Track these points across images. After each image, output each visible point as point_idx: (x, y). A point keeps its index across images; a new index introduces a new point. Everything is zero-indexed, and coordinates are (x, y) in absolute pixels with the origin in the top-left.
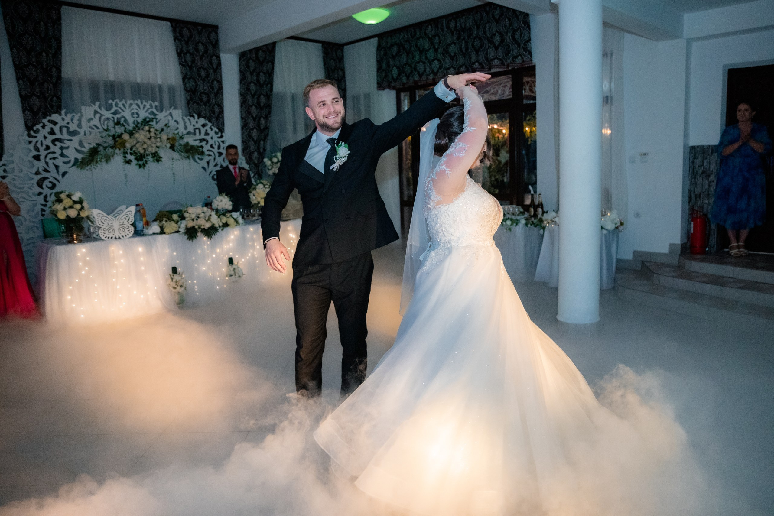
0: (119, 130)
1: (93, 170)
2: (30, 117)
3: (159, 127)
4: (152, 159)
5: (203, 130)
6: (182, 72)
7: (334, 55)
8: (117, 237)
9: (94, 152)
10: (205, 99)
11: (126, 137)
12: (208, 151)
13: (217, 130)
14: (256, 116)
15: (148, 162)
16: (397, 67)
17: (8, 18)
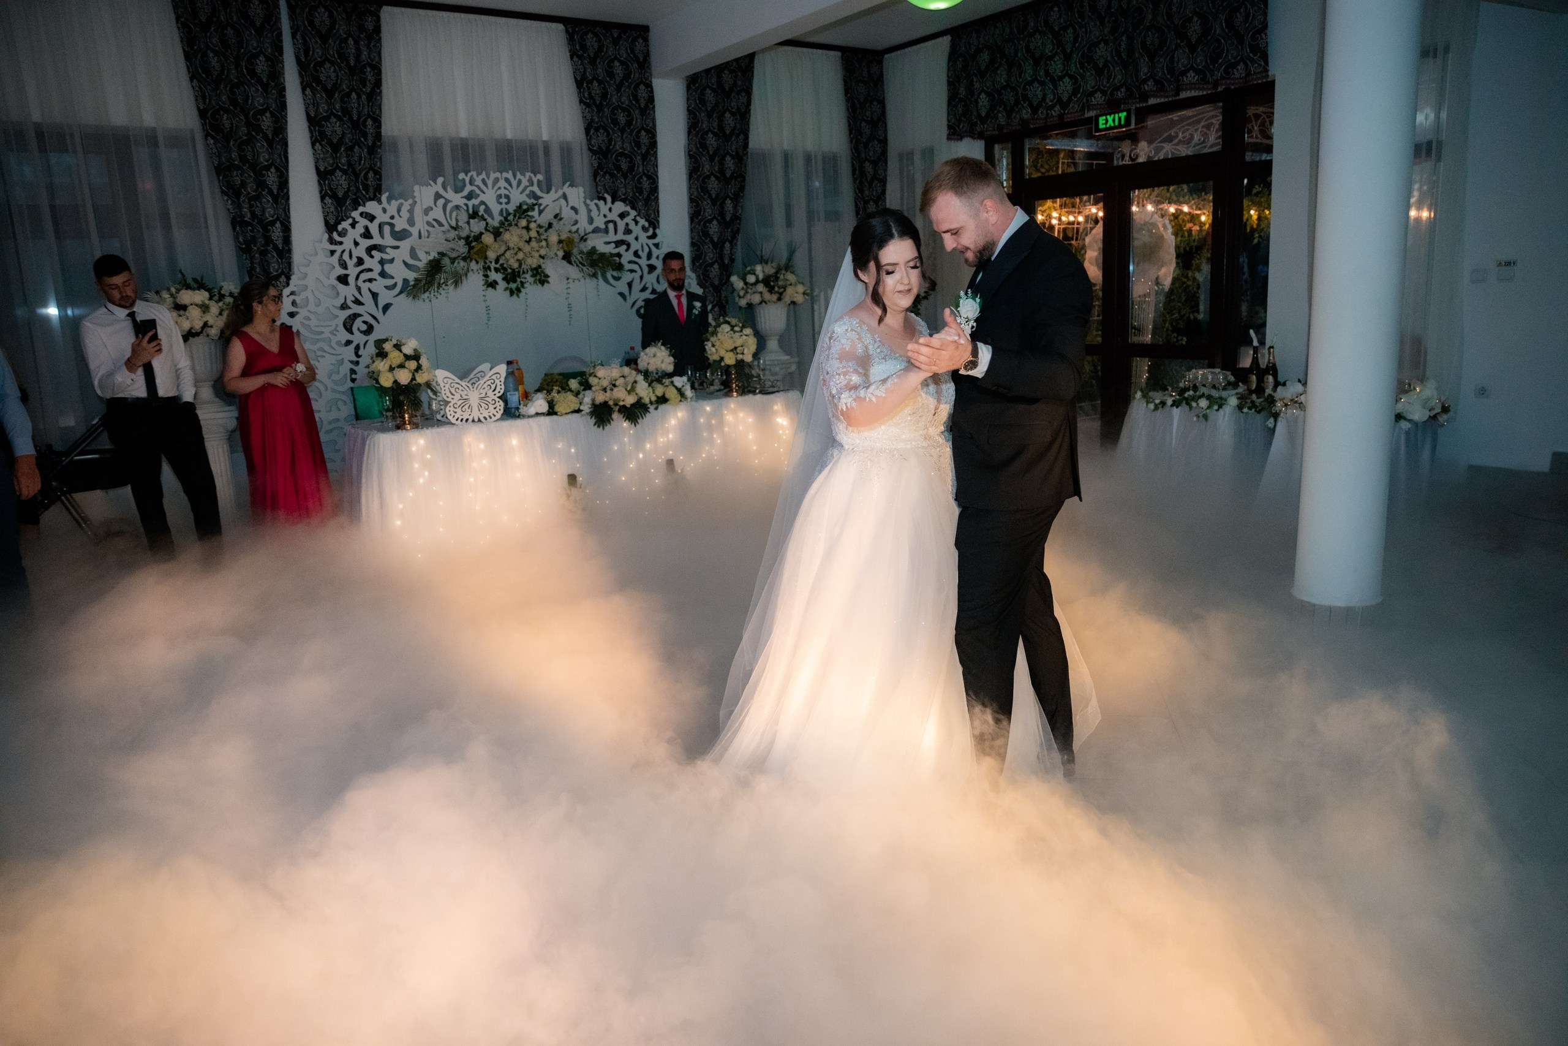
0: (477, 226)
1: (434, 299)
2: (332, 209)
3: (544, 219)
4: (531, 280)
5: (621, 225)
6: (584, 117)
7: (865, 73)
8: (476, 420)
9: (435, 267)
10: (624, 166)
11: (488, 239)
12: (630, 262)
13: (647, 224)
14: (717, 195)
15: (525, 285)
16: (988, 94)
17: (298, 36)
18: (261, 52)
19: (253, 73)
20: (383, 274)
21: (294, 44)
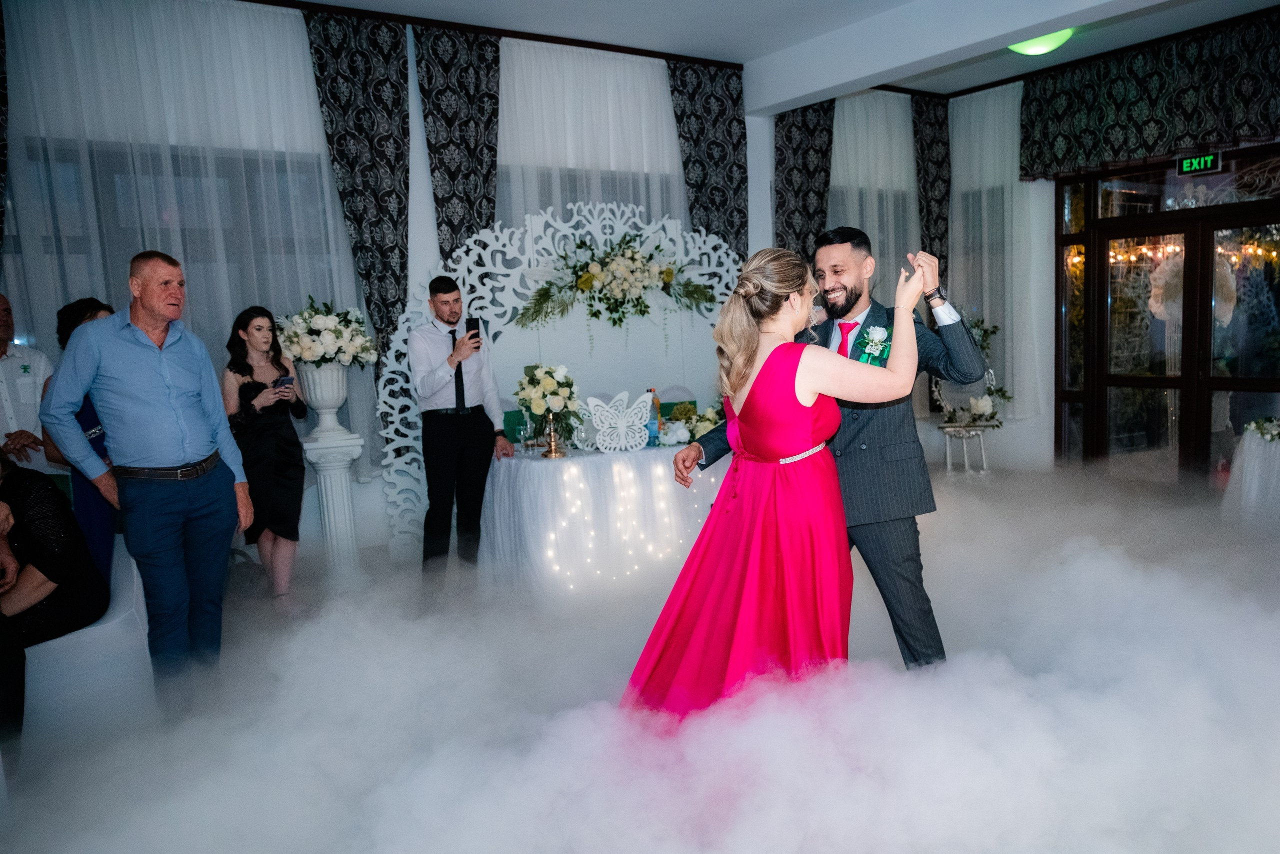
0: (584, 256)
1: (541, 329)
2: (448, 237)
3: (648, 249)
4: (633, 310)
6: (683, 151)
7: (932, 116)
8: (623, 448)
9: (544, 295)
10: (718, 200)
11: (595, 268)
12: (721, 294)
13: (737, 258)
14: (801, 230)
15: (626, 315)
16: (1065, 137)
17: (423, 64)
18: (388, 79)
19: (379, 100)
20: (494, 302)
21: (418, 72)
